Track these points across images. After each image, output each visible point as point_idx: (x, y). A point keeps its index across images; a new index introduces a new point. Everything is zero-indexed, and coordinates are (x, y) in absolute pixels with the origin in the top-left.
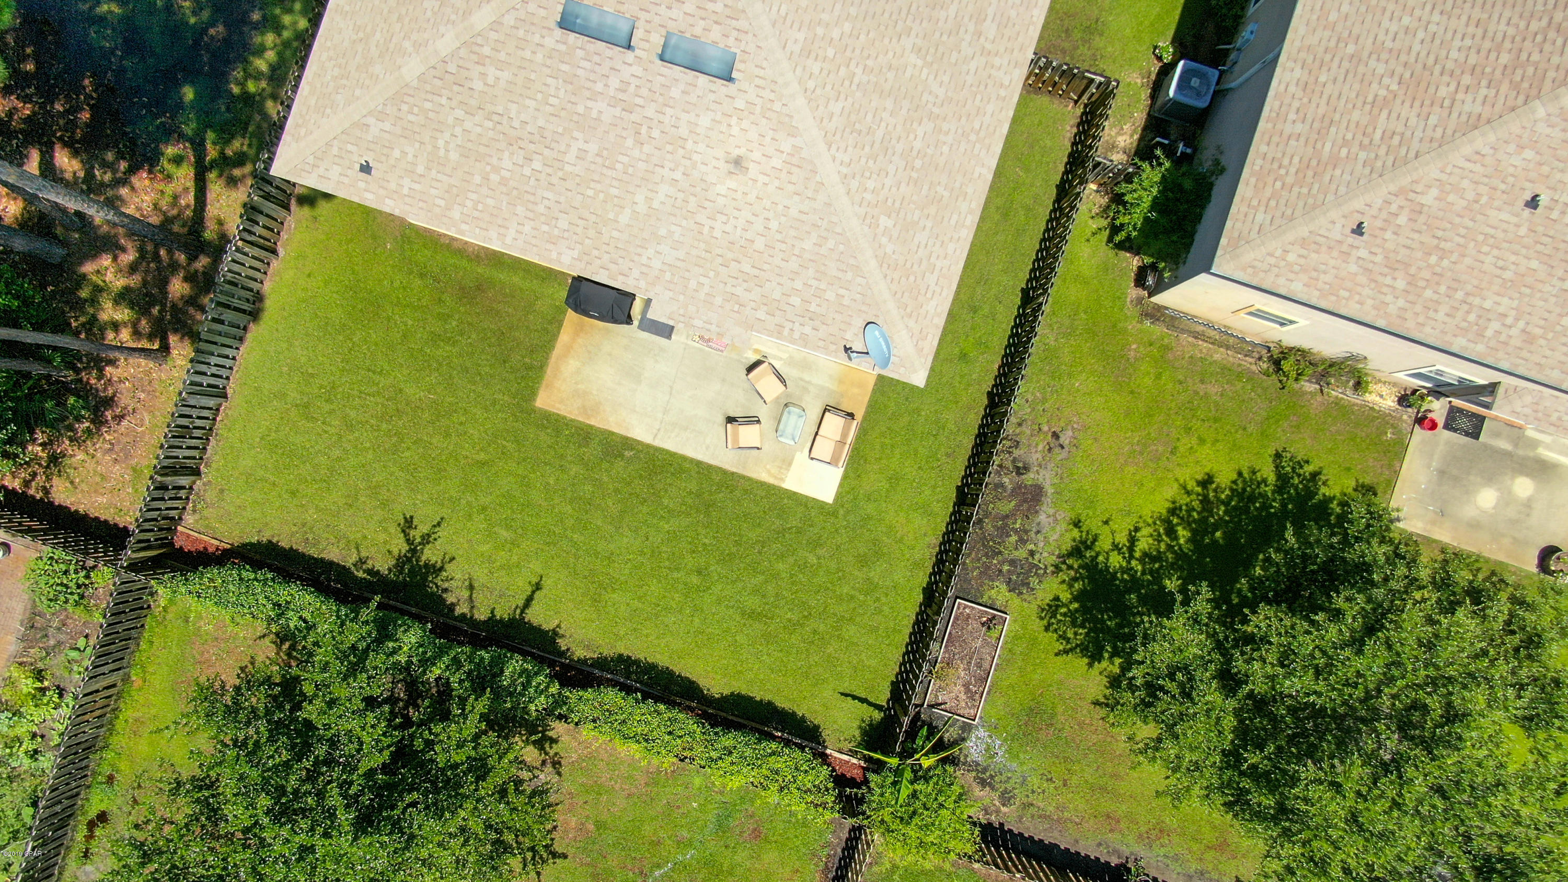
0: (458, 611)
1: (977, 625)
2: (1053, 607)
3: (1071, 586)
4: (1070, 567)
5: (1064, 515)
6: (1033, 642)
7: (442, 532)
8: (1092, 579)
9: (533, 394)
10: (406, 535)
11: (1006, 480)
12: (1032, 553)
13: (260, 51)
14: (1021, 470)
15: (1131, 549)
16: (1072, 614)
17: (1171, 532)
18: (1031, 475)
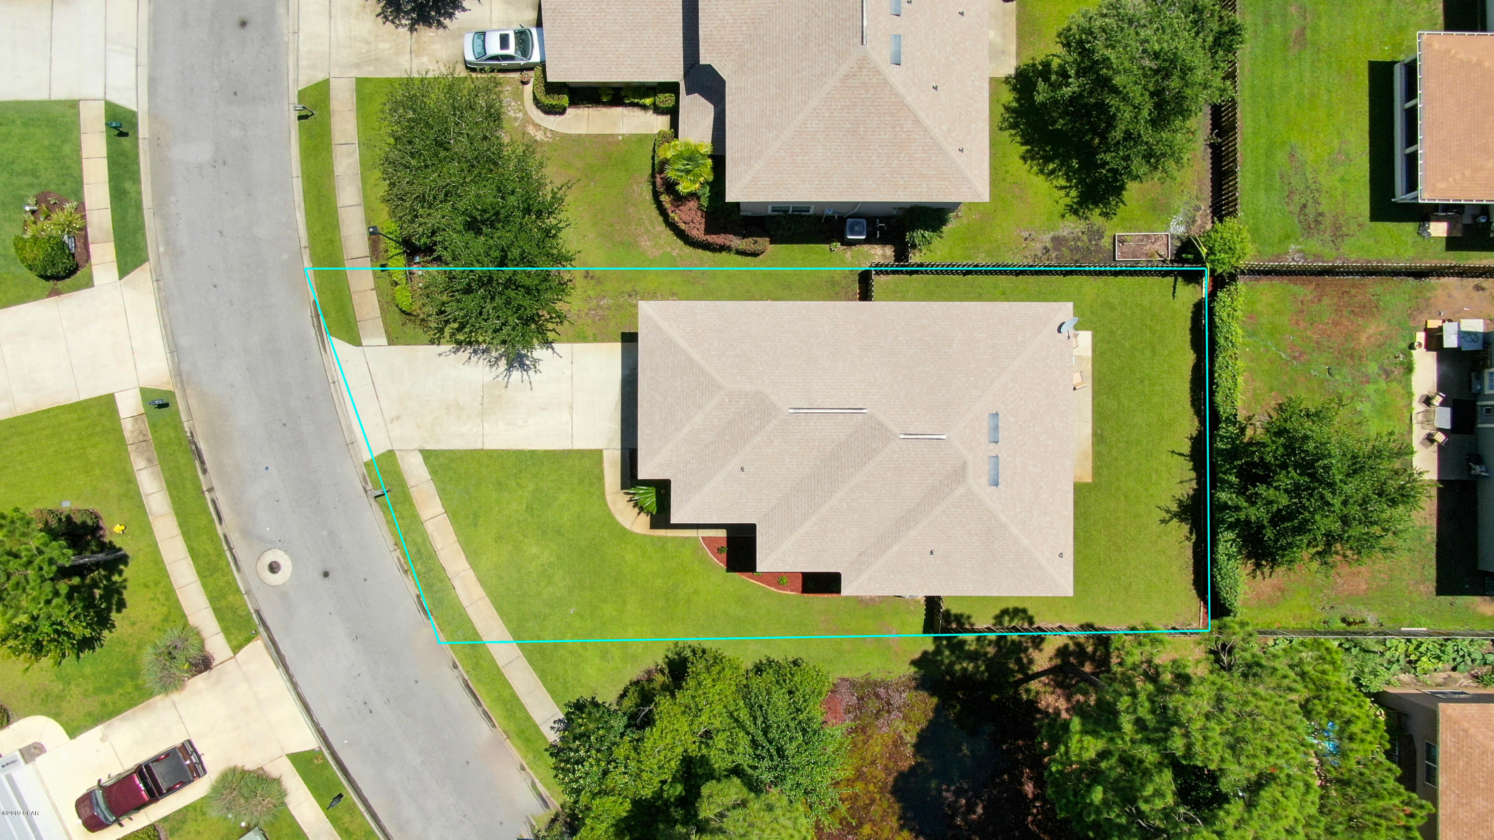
0: (1195, 487)
1: (1124, 247)
2: (1105, 215)
3: (1092, 210)
4: (1084, 213)
5: (1060, 223)
6: (1122, 219)
7: (1162, 505)
8: (1086, 202)
9: (1087, 484)
10: (1168, 521)
11: (1054, 255)
12: (1083, 233)
13: (965, 670)
14: (1047, 250)
15: (1066, 187)
16: (1105, 207)
17: (1052, 172)
18: (1048, 245)
